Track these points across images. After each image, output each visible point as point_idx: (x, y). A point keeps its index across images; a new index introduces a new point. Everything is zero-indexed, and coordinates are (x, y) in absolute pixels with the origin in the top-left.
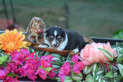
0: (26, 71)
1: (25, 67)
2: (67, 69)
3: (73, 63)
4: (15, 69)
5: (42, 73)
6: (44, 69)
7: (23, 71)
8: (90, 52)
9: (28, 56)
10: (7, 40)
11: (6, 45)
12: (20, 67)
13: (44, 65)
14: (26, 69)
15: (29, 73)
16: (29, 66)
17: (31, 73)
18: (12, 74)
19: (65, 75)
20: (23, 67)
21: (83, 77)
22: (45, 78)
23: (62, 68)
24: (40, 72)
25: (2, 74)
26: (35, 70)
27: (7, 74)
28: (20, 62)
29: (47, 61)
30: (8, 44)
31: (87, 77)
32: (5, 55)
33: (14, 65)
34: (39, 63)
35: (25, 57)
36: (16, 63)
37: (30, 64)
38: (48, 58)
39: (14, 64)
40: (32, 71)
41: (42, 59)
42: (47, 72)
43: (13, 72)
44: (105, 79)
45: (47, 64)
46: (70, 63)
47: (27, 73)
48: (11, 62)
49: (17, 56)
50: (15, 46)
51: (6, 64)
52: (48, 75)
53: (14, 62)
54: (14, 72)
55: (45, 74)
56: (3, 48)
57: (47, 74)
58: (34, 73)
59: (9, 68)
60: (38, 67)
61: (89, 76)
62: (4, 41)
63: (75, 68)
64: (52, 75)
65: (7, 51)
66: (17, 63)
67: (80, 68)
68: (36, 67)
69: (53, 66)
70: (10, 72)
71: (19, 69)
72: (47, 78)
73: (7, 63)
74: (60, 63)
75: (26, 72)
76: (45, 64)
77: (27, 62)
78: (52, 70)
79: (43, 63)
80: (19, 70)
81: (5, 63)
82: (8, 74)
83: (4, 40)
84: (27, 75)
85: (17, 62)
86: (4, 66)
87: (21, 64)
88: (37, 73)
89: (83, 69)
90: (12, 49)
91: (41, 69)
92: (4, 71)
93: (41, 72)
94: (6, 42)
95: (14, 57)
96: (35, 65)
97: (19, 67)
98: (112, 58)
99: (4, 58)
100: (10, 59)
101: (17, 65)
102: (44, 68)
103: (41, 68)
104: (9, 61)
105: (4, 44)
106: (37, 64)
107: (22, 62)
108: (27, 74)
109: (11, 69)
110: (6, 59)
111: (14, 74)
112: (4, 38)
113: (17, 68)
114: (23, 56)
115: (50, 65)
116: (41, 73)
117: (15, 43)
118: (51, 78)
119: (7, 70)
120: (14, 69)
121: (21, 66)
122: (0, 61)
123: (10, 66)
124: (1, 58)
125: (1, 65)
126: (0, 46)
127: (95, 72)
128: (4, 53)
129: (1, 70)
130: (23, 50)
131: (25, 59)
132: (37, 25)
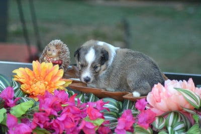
0: (63, 124)
1: (61, 118)
2: (129, 120)
4: (46, 121)
5: (89, 129)
6: (92, 122)
7: (58, 126)
9: (66, 101)
10: (33, 78)
12: (54, 119)
13: (91, 116)
14: (63, 122)
15: (68, 129)
16: (67, 118)
17: (72, 128)
18: (40, 129)
19: (125, 131)
20: (58, 118)
23: (121, 120)
24: (85, 127)
25: (25, 129)
26: (77, 123)
27: (33, 130)
28: (53, 111)
29: (96, 109)
30: (35, 83)
32: (29, 100)
33: (44, 115)
34: (83, 113)
35: (61, 103)
36: (47, 113)
37: (70, 113)
38: (97, 104)
39: (44, 113)
40: (73, 125)
41: (88, 106)
42: (97, 127)
43: (42, 126)
45: (95, 114)
47: (64, 129)
48: (40, 111)
49: (49, 101)
50: (46, 87)
51: (31, 113)
52: (97, 132)
53: (44, 111)
54: (44, 128)
55: (94, 129)
56: (27, 90)
57: (96, 129)
58: (75, 128)
59: (36, 121)
60: (81, 118)
61: (163, 132)
62: (30, 79)
63: (141, 119)
64: (104, 131)
66: (49, 113)
67: (149, 120)
68: (79, 119)
69: (106, 117)
70: (38, 126)
71: (52, 122)
73: (32, 112)
75: (64, 126)
76: (93, 114)
77: (64, 111)
78: (104, 123)
79: (90, 112)
80: (52, 124)
81: (29, 113)
83: (29, 76)
84: (65, 132)
85: (49, 110)
87: (56, 114)
88: (81, 127)
89: (153, 122)
91: (86, 122)
92: (28, 125)
93: (88, 126)
94: (33, 81)
95: (44, 103)
96: (77, 115)
97: (52, 119)
98: (198, 103)
99: (28, 105)
100: (38, 106)
101: (49, 116)
102: (91, 120)
103: (86, 119)
104: (35, 109)
105: (28, 83)
106: (80, 113)
107: (57, 111)
109: (40, 122)
110: (31, 107)
111: (44, 129)
113: (48, 120)
114: (59, 101)
115: (101, 115)
116: (87, 128)
117: (47, 83)
119: (32, 123)
120: (43, 122)
121: (55, 117)
122: (22, 109)
123: (38, 117)
124: (22, 105)
125: (23, 115)
126: (23, 87)
127: (172, 127)
128: (27, 97)
129: (23, 124)
130: (58, 92)
131: (61, 106)
132: (54, 51)
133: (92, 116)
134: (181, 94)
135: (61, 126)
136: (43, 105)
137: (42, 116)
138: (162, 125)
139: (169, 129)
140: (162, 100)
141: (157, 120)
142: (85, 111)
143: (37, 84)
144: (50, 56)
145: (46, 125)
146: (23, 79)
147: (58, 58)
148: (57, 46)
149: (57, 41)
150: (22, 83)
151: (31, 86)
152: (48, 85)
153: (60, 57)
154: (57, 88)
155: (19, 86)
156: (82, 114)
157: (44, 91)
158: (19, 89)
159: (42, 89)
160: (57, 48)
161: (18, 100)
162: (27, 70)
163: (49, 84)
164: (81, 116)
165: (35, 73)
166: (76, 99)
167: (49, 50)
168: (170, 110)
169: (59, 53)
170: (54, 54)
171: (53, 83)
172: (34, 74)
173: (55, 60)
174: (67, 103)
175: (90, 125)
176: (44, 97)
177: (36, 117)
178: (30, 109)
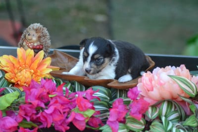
0: (51, 117)
1: (49, 111)
2: (121, 111)
3: (129, 102)
4: (33, 114)
5: (79, 120)
6: (82, 113)
7: (46, 119)
8: (153, 82)
9: (54, 91)
10: (18, 66)
12: (41, 111)
13: (80, 106)
14: (51, 114)
15: (56, 121)
16: (55, 110)
17: (60, 121)
18: (26, 122)
19: (117, 122)
20: (46, 111)
21: (145, 125)
22: (84, 128)
23: (112, 110)
24: (75, 119)
25: (10, 122)
26: (66, 115)
27: (19, 123)
28: (40, 102)
29: (86, 98)
30: (20, 72)
31: (152, 124)
32: (15, 90)
33: (30, 107)
34: (71, 103)
35: (48, 93)
36: (33, 105)
37: (58, 104)
38: (87, 94)
39: (30, 106)
40: (61, 118)
41: (77, 95)
42: (87, 118)
43: (28, 119)
44: (184, 128)
45: (85, 104)
46: (124, 102)
47: (52, 122)
48: (26, 103)
49: (35, 92)
50: (32, 76)
51: (17, 105)
52: (87, 124)
53: (30, 103)
54: (31, 120)
55: (84, 121)
56: (11, 79)
57: (87, 121)
58: (64, 121)
59: (22, 113)
60: (70, 109)
61: (156, 123)
62: (14, 68)
63: (133, 110)
64: (94, 122)
65: (18, 84)
66: (35, 105)
67: (142, 110)
68: (68, 110)
69: (96, 107)
70: (25, 119)
71: (39, 115)
72: (86, 128)
74: (107, 102)
75: (52, 119)
76: (83, 105)
77: (52, 102)
78: (95, 114)
79: (80, 103)
80: (39, 117)
81: (15, 104)
82: (21, 123)
83: (14, 65)
84: (53, 124)
85: (36, 102)
86: (14, 111)
87: (43, 105)
88: (70, 120)
89: (145, 112)
90: (27, 81)
91: (76, 114)
92: (13, 118)
93: (77, 118)
94: (18, 69)
95: (30, 95)
96: (66, 106)
97: (39, 110)
98: (194, 92)
99: (12, 97)
100: (24, 98)
101: (36, 108)
102: (81, 111)
103: (75, 110)
104: (20, 100)
105: (12, 72)
106: (69, 104)
107: (44, 103)
109: (26, 115)
110: (16, 98)
111: (31, 122)
112: (14, 63)
113: (35, 112)
114: (46, 91)
115: (90, 105)
117: (32, 71)
118: (93, 128)
119: (18, 116)
120: (30, 114)
121: (42, 108)
122: (7, 101)
123: (24, 110)
124: (7, 96)
125: (8, 108)
126: (7, 76)
127: (166, 116)
128: (11, 86)
129: (8, 117)
130: (44, 81)
131: (49, 97)
132: (33, 35)
133: (82, 107)
134: (176, 81)
135: (48, 119)
136: (29, 97)
137: (29, 109)
138: (155, 114)
139: (163, 119)
140: (154, 89)
141: (150, 110)
142: (75, 101)
143: (22, 72)
144: (30, 41)
145: (33, 118)
146: (8, 67)
147: (39, 43)
148: (37, 30)
149: (37, 25)
150: (6, 72)
151: (16, 74)
152: (34, 74)
153: (40, 42)
154: (43, 76)
155: (4, 75)
156: (71, 105)
157: (30, 80)
158: (4, 78)
159: (28, 78)
160: (37, 33)
161: (3, 90)
162: (11, 57)
163: (35, 72)
164: (70, 107)
165: (20, 61)
166: (64, 88)
167: (29, 35)
168: (163, 99)
169: (39, 37)
170: (34, 39)
171: (39, 71)
172: (19, 62)
173: (36, 44)
174: (54, 93)
175: (80, 117)
176: (30, 87)
177: (22, 109)
178: (15, 100)
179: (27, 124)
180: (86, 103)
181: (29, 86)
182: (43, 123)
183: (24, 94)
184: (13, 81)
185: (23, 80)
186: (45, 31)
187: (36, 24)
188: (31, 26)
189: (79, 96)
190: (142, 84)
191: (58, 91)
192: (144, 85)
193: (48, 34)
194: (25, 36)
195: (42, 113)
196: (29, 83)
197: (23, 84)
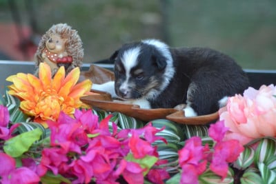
0: (91, 167)
1: (88, 158)
3: (211, 142)
4: (63, 163)
5: (132, 173)
6: (138, 161)
7: (83, 170)
8: (246, 110)
9: (95, 127)
10: (41, 91)
11: (38, 104)
12: (75, 159)
13: (135, 152)
14: (91, 163)
15: (98, 174)
16: (97, 156)
17: (105, 173)
18: (53, 176)
20: (82, 158)
24: (125, 170)
25: (28, 176)
26: (113, 164)
27: (40, 177)
28: (73, 145)
29: (144, 139)
30: (43, 99)
32: (35, 127)
33: (58, 153)
34: (123, 147)
35: (87, 131)
36: (63, 149)
37: (100, 148)
38: (146, 133)
39: (58, 150)
40: (107, 169)
41: (130, 135)
42: (145, 170)
45: (143, 148)
47: (92, 175)
48: (52, 146)
49: (67, 129)
50: (61, 106)
51: (38, 150)
52: (146, 178)
53: (59, 147)
54: (59, 173)
55: (141, 173)
56: (30, 110)
57: (145, 174)
58: (111, 173)
59: (47, 162)
60: (121, 156)
61: (250, 173)
62: (35, 93)
65: (40, 117)
67: (231, 157)
68: (117, 156)
69: (161, 153)
70: (50, 171)
71: (72, 165)
73: (40, 148)
74: (176, 144)
75: (92, 170)
76: (139, 149)
77: (91, 145)
79: (134, 146)
80: (73, 167)
81: (35, 149)
82: (44, 176)
83: (33, 88)
84: (95, 179)
85: (66, 144)
86: (33, 158)
87: (78, 150)
88: (118, 172)
90: (54, 113)
91: (128, 163)
92: (32, 169)
93: (130, 169)
94: (40, 95)
95: (58, 133)
96: (114, 151)
97: (73, 158)
99: (32, 137)
100: (48, 138)
101: (68, 154)
102: (137, 158)
103: (129, 158)
104: (45, 142)
105: (31, 99)
107: (80, 145)
108: (93, 177)
109: (52, 164)
110: (38, 139)
111: (59, 176)
112: (34, 85)
113: (66, 160)
114: (82, 128)
115: (150, 149)
116: (129, 173)
117: (62, 99)
119: (40, 167)
120: (58, 164)
121: (77, 155)
122: (23, 144)
123: (49, 157)
124: (23, 136)
125: (25, 154)
126: (23, 105)
127: (265, 163)
128: (30, 121)
129: (25, 168)
130: (80, 113)
131: (87, 137)
132: (57, 42)
133: (138, 153)
135: (87, 171)
136: (57, 136)
137: (56, 155)
138: (249, 160)
139: (261, 167)
140: (248, 120)
142: (127, 144)
143: (46, 100)
144: (53, 51)
145: (63, 169)
146: (24, 92)
147: (66, 54)
148: (62, 34)
149: (62, 27)
150: (22, 100)
151: (36, 103)
152: (64, 102)
154: (78, 107)
155: (18, 104)
156: (122, 149)
157: (58, 112)
158: (18, 109)
159: (55, 109)
160: (62, 38)
161: (17, 127)
162: (30, 77)
163: (66, 101)
164: (121, 152)
165: (44, 82)
166: (110, 124)
167: (50, 41)
168: (262, 135)
169: (67, 45)
170: (59, 47)
171: (72, 99)
172: (42, 84)
173: (61, 56)
174: (96, 131)
175: (135, 167)
176: (59, 122)
177: (46, 156)
178: (36, 142)
179: (54, 178)
180: (144, 146)
181: (57, 121)
182: (79, 177)
183: (49, 132)
184: (32, 112)
185: (48, 111)
186: (75, 34)
187: (60, 25)
188: (54, 27)
189: (133, 136)
190: (227, 113)
191: (102, 127)
192: (231, 115)
193: (79, 39)
194: (44, 44)
195: (76, 161)
196: (57, 117)
197: (48, 118)
